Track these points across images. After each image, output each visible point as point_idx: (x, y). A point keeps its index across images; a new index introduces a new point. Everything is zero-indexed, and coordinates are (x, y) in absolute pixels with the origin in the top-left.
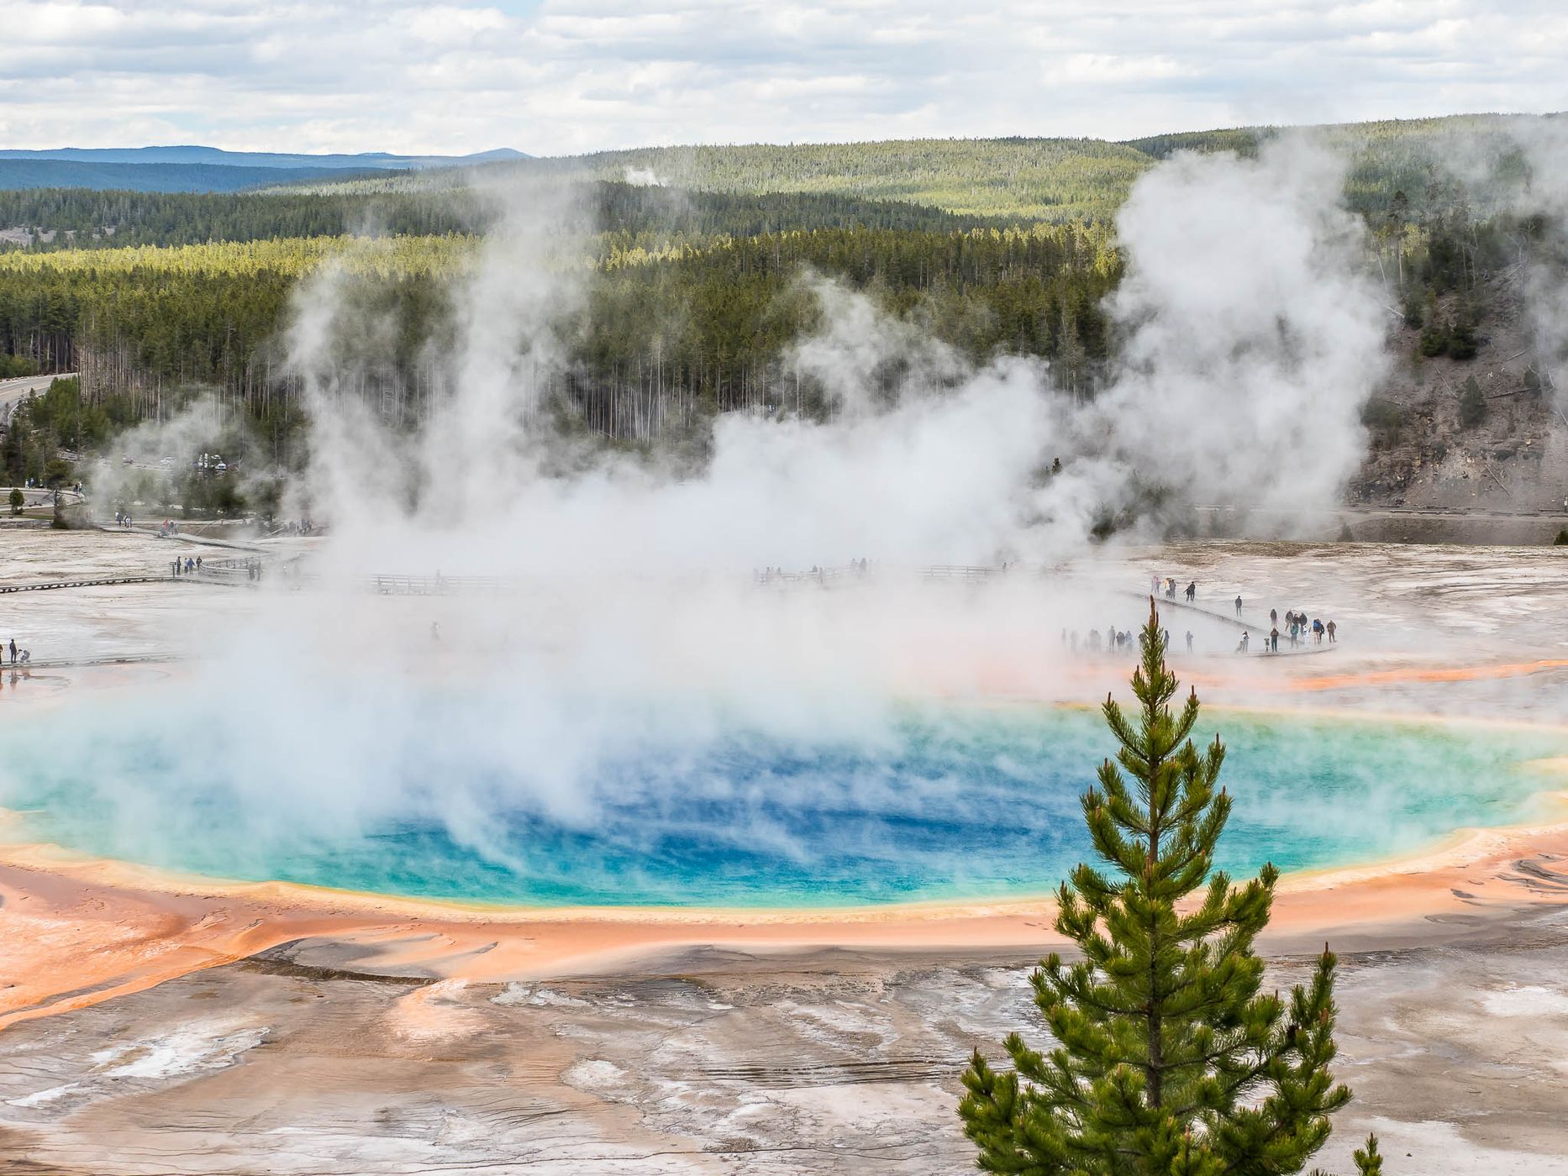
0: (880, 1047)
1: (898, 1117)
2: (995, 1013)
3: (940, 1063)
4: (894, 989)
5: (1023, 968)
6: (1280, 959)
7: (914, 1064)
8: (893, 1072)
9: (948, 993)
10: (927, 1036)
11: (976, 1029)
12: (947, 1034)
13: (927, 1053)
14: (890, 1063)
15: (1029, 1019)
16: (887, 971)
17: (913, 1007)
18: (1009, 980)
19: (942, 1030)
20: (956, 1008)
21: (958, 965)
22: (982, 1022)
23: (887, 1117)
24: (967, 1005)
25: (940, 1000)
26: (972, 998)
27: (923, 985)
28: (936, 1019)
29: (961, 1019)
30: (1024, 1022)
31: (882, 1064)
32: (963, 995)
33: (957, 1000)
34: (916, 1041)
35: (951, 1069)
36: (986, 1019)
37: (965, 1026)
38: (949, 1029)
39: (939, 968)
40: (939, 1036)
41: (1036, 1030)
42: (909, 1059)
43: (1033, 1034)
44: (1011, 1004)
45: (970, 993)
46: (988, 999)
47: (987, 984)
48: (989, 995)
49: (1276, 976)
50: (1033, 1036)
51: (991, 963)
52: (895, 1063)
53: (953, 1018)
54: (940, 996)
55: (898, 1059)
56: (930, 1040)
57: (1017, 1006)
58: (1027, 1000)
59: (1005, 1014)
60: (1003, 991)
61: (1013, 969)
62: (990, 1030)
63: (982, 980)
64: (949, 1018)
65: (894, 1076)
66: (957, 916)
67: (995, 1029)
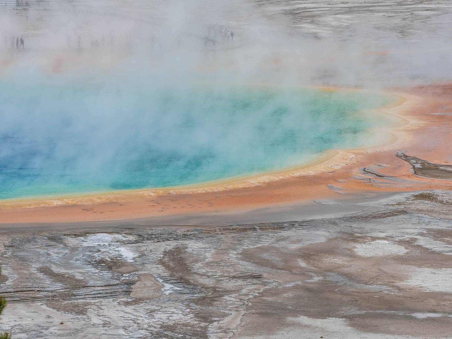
0: (8, 283)
1: (24, 323)
2: (72, 261)
3: (43, 291)
4: (11, 249)
5: (85, 235)
6: (234, 227)
7: (28, 292)
8: (17, 297)
9: (42, 251)
10: (34, 276)
11: (62, 271)
12: (46, 275)
13: (35, 285)
14: (14, 292)
15: (93, 264)
16: (5, 238)
17: (23, 259)
18: (77, 242)
19: (41, 272)
20: (49, 259)
21: (47, 234)
22: (66, 267)
23: (17, 323)
24: (55, 257)
25: (39, 255)
26: (57, 253)
27: (27, 246)
28: (38, 265)
29: (53, 266)
30: (90, 266)
31: (9, 292)
32: (52, 251)
33: (48, 254)
34: (28, 278)
35: (50, 294)
36: (67, 265)
37: (55, 269)
38: (46, 271)
39: (36, 236)
40: (40, 275)
41: (97, 271)
42: (25, 289)
43: (96, 273)
44: (81, 256)
45: (56, 250)
46: (67, 253)
47: (65, 245)
48: (67, 251)
49: (233, 237)
50: (97, 274)
51: (66, 233)
52: (17, 292)
53: (48, 265)
54: (39, 252)
55: (19, 290)
56: (35, 278)
57: (84, 257)
58: (90, 254)
59: (78, 262)
60: (74, 249)
61: (79, 236)
62: (70, 272)
63: (62, 243)
64: (45, 265)
65: (17, 299)
66: (42, 205)
67: (73, 271)
